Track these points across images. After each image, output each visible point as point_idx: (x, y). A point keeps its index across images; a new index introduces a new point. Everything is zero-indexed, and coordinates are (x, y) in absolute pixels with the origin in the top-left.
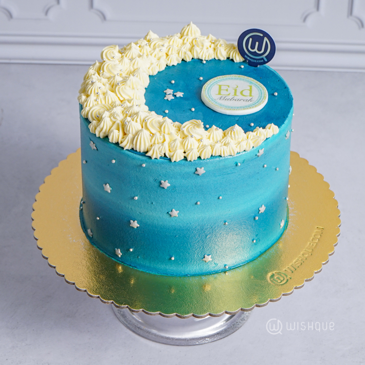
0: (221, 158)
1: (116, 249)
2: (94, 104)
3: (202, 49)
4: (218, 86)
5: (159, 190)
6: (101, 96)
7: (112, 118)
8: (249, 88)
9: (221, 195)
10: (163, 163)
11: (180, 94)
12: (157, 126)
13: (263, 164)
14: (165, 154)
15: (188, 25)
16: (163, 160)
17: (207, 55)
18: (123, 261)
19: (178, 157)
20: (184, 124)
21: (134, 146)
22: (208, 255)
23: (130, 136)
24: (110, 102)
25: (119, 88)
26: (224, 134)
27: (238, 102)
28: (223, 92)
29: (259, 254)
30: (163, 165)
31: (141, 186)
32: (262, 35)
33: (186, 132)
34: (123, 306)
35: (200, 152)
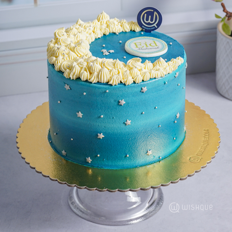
0: (156, 79)
1: (87, 158)
2: (63, 61)
3: (114, 26)
4: (134, 44)
5: (117, 108)
6: (66, 55)
7: (80, 65)
8: (153, 42)
9: (156, 106)
10: (120, 87)
11: (112, 51)
12: (111, 64)
13: (177, 84)
14: (121, 81)
15: (101, 14)
16: (120, 85)
17: (118, 29)
18: (92, 165)
19: (130, 81)
20: (128, 62)
21: (100, 79)
22: (150, 150)
23: (96, 74)
24: (73, 58)
25: (77, 49)
26: (153, 65)
27: (151, 50)
28: (139, 46)
29: (176, 148)
30: (120, 89)
31: (105, 107)
32: (153, 11)
33: (131, 66)
34: (104, 190)
35: (143, 76)
